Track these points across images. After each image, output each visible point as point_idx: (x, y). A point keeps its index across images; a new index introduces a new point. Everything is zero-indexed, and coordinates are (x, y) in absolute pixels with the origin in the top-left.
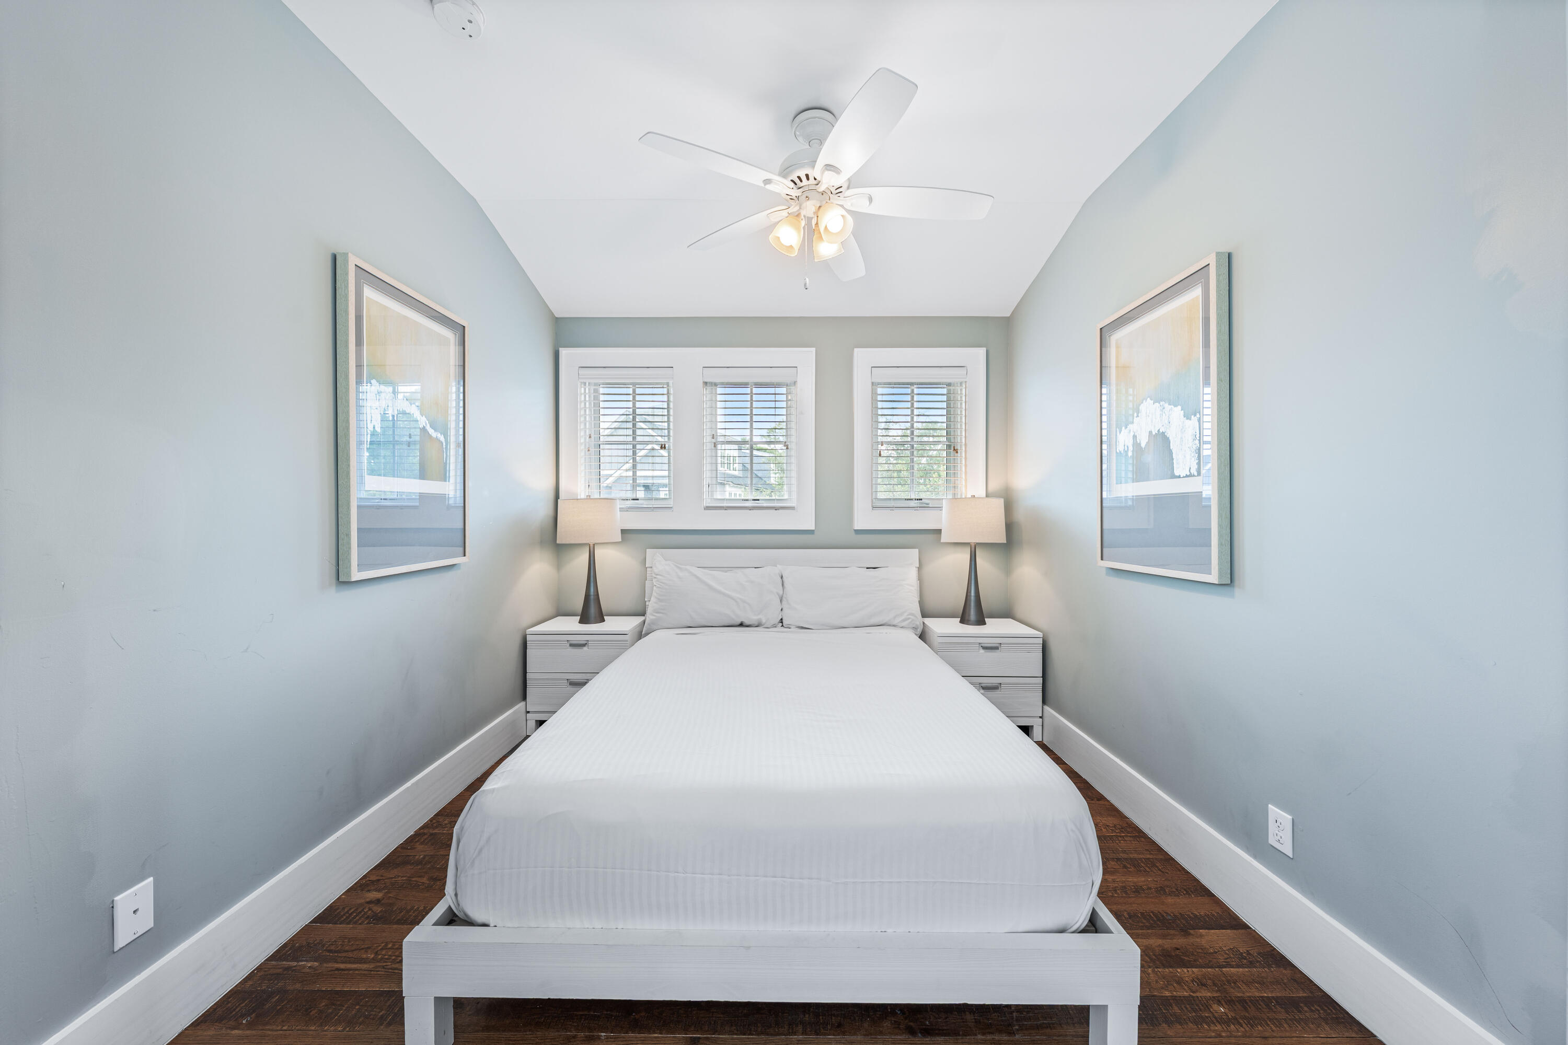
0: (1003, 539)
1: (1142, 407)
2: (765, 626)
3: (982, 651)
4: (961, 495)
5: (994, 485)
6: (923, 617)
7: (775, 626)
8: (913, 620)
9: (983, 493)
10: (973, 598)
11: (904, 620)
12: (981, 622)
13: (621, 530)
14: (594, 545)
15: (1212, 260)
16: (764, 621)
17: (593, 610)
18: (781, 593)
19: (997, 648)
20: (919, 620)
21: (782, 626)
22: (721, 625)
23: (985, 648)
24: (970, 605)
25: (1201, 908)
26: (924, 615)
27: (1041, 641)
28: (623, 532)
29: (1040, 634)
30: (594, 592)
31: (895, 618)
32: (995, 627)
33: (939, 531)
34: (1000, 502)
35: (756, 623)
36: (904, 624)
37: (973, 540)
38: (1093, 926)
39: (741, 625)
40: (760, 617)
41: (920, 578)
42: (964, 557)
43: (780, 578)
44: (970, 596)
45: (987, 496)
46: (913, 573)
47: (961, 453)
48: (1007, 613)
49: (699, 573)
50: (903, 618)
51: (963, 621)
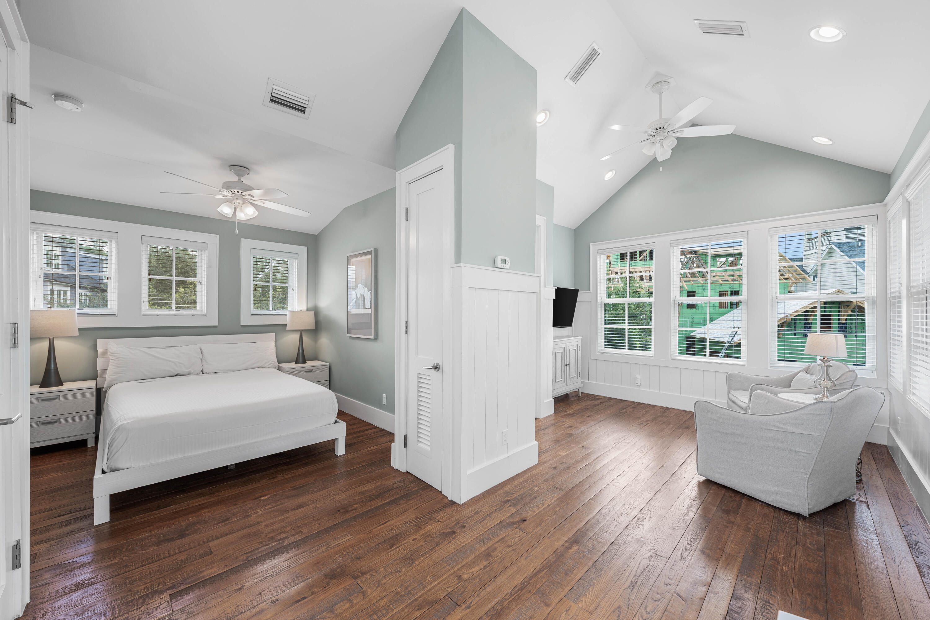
0: (313, 327)
1: (358, 285)
2: (193, 374)
3: (305, 373)
4: (295, 309)
5: (310, 305)
6: (278, 363)
7: (198, 374)
8: (274, 364)
9: (305, 309)
10: (301, 353)
11: (269, 364)
12: (304, 362)
13: (79, 328)
14: (53, 338)
15: (372, 249)
16: (192, 372)
17: (53, 379)
18: (201, 357)
19: (311, 371)
20: (277, 364)
21: (203, 373)
22: (164, 376)
23: (306, 372)
24: (300, 356)
25: (369, 427)
26: (279, 362)
27: (328, 366)
28: (80, 329)
29: (328, 364)
30: (54, 367)
31: (265, 364)
32: (309, 364)
33: (285, 325)
34: (312, 313)
35: (187, 373)
36: (270, 366)
37: (301, 328)
38: (336, 422)
39: (176, 375)
40: (189, 370)
41: (276, 346)
42: (297, 336)
43: (200, 350)
44: (300, 354)
45: (307, 310)
46: (273, 344)
47: (295, 290)
48: (316, 358)
49: (147, 350)
50: (269, 363)
51: (297, 362)
